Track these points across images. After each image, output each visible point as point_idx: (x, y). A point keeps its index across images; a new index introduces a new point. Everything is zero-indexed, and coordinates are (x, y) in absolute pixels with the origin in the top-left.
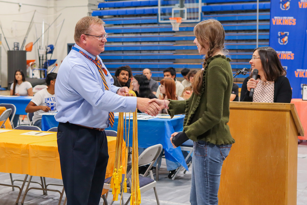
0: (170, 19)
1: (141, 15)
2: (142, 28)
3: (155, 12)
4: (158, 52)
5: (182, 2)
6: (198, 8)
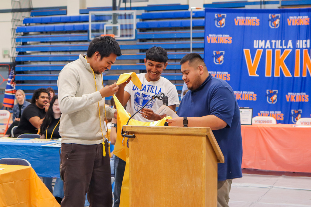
1: (70, 32)
2: (71, 46)
3: (86, 29)
5: (115, 18)
6: (133, 25)
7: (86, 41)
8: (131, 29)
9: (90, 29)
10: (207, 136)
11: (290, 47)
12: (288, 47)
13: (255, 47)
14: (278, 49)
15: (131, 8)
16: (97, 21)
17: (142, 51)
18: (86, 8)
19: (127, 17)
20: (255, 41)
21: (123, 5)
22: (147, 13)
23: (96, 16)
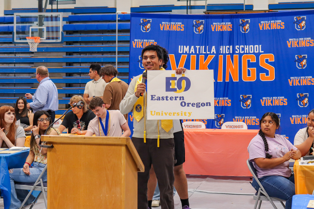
0: (27, 38)
3: (11, 31)
4: (14, 74)
5: (41, 20)
6: (60, 27)
7: (11, 43)
8: (57, 31)
9: (15, 31)
10: (127, 146)
11: (213, 52)
12: (212, 53)
13: (180, 52)
14: (202, 54)
15: (57, 10)
16: (22, 23)
17: (68, 54)
18: (11, 9)
19: (54, 19)
20: (180, 46)
21: (49, 7)
22: (73, 15)
23: (22, 17)
